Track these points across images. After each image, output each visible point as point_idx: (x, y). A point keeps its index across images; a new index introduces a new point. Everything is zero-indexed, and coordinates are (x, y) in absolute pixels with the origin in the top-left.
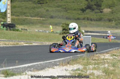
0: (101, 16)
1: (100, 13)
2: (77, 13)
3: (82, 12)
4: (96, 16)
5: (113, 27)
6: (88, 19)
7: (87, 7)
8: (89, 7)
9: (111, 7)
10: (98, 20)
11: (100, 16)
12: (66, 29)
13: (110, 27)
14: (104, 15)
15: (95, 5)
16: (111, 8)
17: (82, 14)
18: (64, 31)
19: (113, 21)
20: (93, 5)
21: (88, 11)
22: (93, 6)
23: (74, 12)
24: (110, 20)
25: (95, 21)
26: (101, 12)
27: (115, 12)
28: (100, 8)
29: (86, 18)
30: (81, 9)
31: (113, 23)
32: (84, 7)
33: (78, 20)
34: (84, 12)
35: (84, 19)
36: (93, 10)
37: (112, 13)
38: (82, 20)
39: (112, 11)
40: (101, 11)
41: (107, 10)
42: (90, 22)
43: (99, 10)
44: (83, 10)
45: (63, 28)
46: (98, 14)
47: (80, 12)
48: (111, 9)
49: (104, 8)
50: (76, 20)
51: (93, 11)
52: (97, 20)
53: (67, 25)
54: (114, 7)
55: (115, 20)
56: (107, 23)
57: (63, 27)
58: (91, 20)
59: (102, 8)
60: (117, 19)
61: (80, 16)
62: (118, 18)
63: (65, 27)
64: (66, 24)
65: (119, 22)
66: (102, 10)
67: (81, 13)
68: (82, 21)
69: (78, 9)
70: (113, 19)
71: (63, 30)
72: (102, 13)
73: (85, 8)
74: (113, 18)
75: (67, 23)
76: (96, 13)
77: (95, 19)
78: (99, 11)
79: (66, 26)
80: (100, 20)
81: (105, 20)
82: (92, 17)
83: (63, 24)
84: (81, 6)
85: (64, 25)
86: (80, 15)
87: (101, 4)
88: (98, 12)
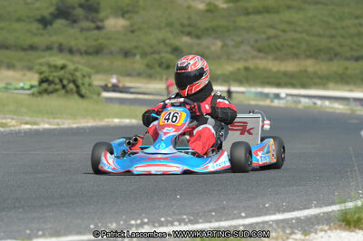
0: (101, 41)
1: (96, 32)
2: (29, 31)
3: (40, 26)
4: (86, 39)
5: (139, 75)
6: (61, 49)
7: (56, 12)
8: (63, 13)
9: (127, 12)
10: (90, 50)
11: (96, 40)
12: (51, 78)
13: (129, 75)
14: (109, 39)
15: (81, 6)
16: (127, 16)
17: (42, 35)
18: (45, 85)
19: (135, 55)
20: (76, 5)
21: (59, 23)
22: (73, 8)
23: (17, 26)
24: (127, 54)
25: (81, 54)
26: (98, 28)
27: (140, 29)
28: (94, 15)
29: (56, 46)
30: (38, 17)
31: (138, 63)
32: (46, 13)
33: (30, 52)
34: (49, 27)
35: (49, 48)
36: (75, 21)
37: (133, 32)
38: (43, 50)
39: (132, 25)
40: (100, 24)
41: (114, 23)
42: (69, 57)
43: (93, 21)
44: (45, 22)
45: (43, 76)
46: (88, 34)
47: (35, 26)
48: (129, 19)
49: (107, 17)
50: (24, 49)
51: (75, 25)
52: (87, 53)
53: (53, 69)
54: (136, 12)
55: (144, 55)
56: (120, 62)
57: (41, 73)
58: (71, 51)
59: (102, 15)
60: (148, 49)
61: (36, 40)
62: (151, 47)
63: (46, 74)
64: (50, 66)
65: (155, 59)
66: (102, 21)
67: (38, 29)
68: (43, 54)
69: (28, 17)
70: (135, 51)
71: (42, 81)
72: (103, 32)
73: (51, 14)
74: (136, 47)
75: (52, 63)
76: (82, 30)
77: (83, 49)
78: (93, 25)
79: (51, 72)
80: (97, 51)
81: (111, 53)
82: (73, 43)
83: (41, 64)
84: (38, 9)
85: (44, 68)
86: (36, 35)
87: (98, 4)
88: (89, 29)
